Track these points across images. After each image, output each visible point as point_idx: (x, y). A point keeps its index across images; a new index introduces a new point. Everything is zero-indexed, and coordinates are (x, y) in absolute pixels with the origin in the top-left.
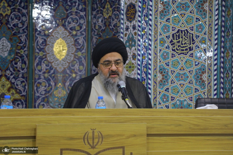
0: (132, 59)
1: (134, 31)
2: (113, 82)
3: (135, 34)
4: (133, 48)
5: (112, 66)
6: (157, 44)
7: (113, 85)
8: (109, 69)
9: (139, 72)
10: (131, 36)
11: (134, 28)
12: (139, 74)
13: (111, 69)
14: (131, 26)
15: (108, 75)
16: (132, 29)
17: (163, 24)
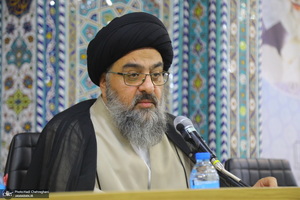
0: (22, 86)
1: (28, 34)
2: (145, 117)
3: (31, 39)
4: (26, 66)
5: (144, 81)
6: (75, 59)
7: (142, 126)
8: (135, 88)
9: (40, 110)
10: (19, 43)
11: (27, 27)
12: (39, 114)
13: (141, 88)
14: (19, 24)
15: (133, 103)
16: (22, 31)
17: (85, 23)
